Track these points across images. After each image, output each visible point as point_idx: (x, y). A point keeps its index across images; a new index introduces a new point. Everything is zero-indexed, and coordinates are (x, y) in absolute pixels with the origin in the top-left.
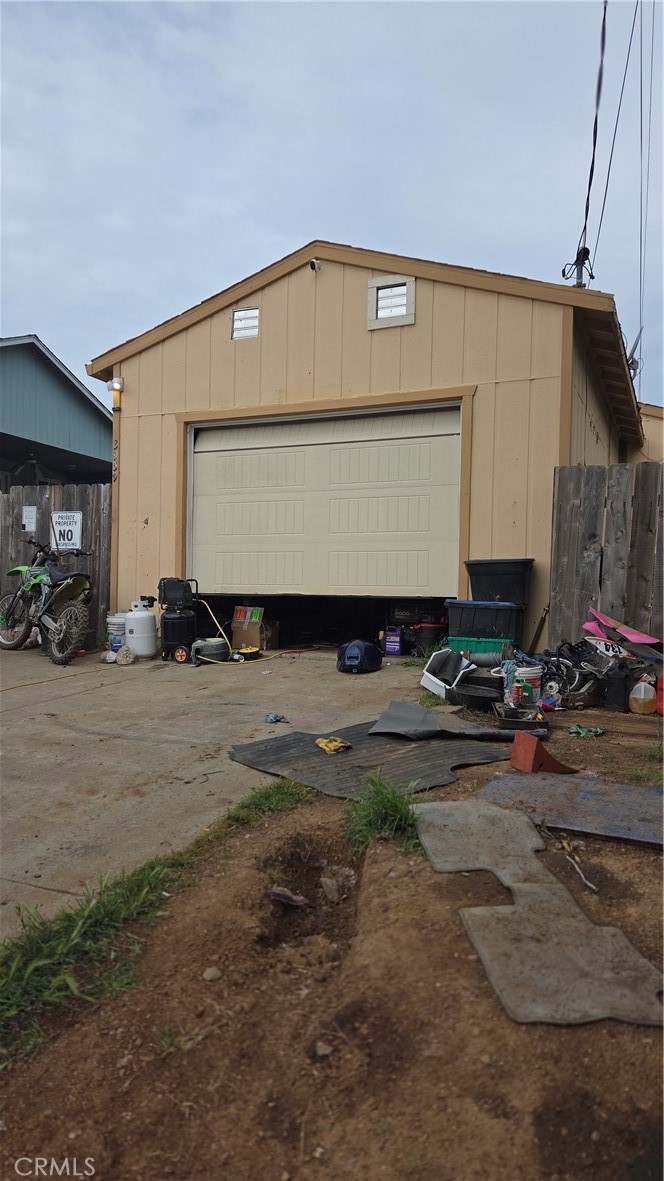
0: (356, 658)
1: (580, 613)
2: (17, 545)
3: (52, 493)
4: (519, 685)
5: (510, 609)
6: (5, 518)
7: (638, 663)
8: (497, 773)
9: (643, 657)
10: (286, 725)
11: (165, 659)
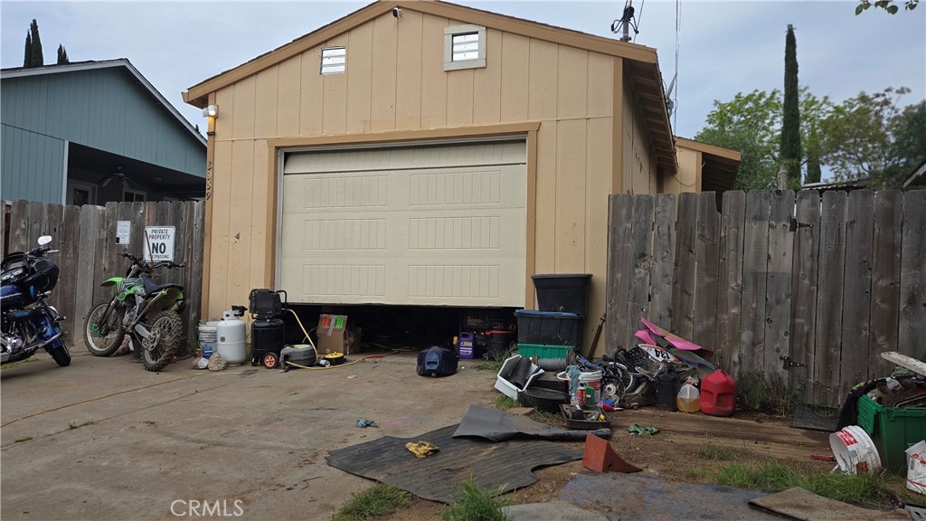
0: (435, 363)
1: (633, 322)
2: (110, 257)
3: (146, 209)
4: (583, 388)
5: (572, 319)
6: (100, 232)
7: (683, 367)
8: (572, 474)
9: (688, 362)
10: (376, 429)
11: (254, 365)
